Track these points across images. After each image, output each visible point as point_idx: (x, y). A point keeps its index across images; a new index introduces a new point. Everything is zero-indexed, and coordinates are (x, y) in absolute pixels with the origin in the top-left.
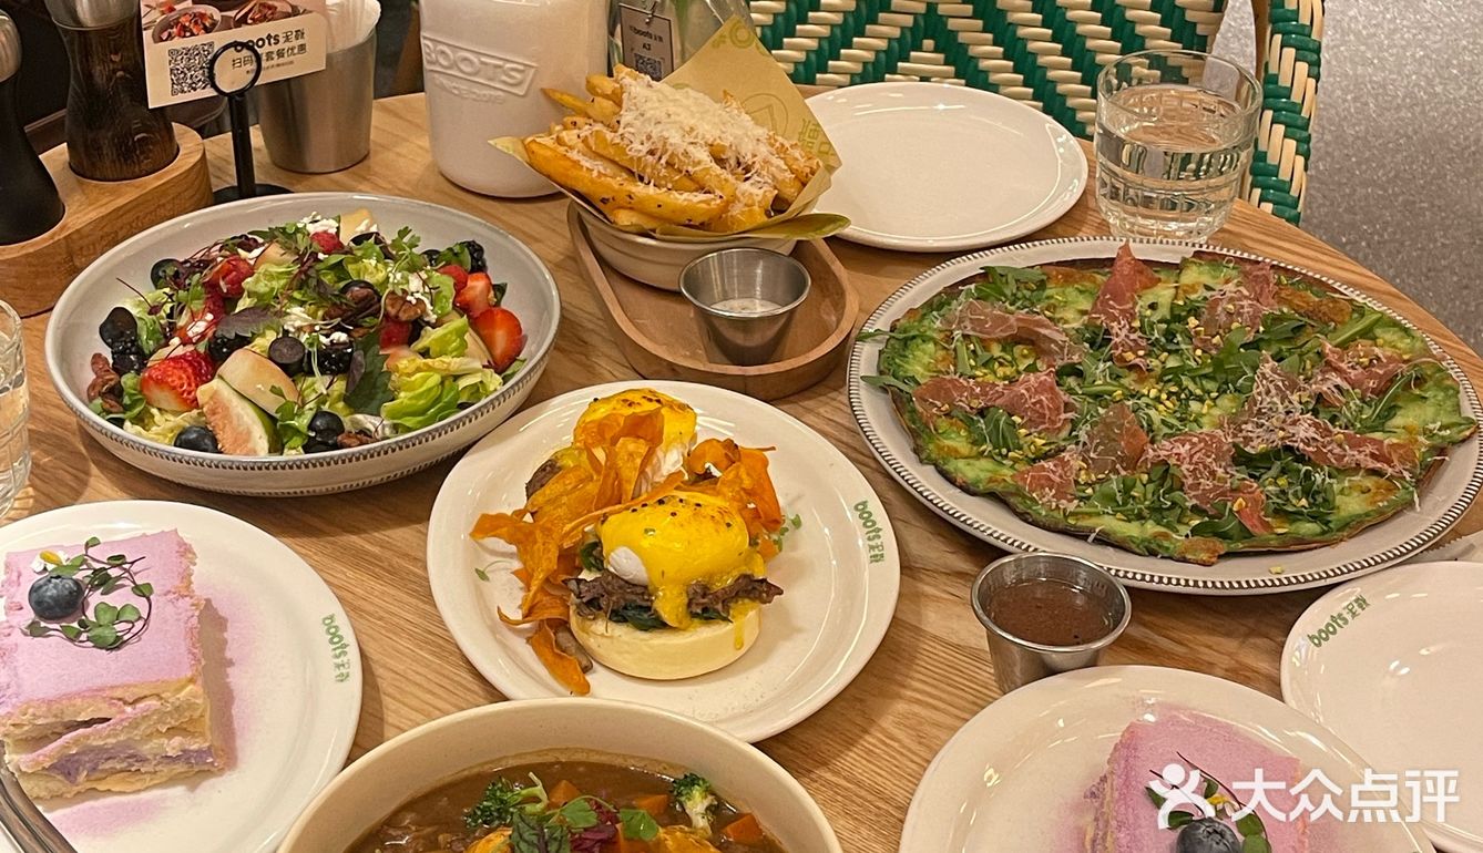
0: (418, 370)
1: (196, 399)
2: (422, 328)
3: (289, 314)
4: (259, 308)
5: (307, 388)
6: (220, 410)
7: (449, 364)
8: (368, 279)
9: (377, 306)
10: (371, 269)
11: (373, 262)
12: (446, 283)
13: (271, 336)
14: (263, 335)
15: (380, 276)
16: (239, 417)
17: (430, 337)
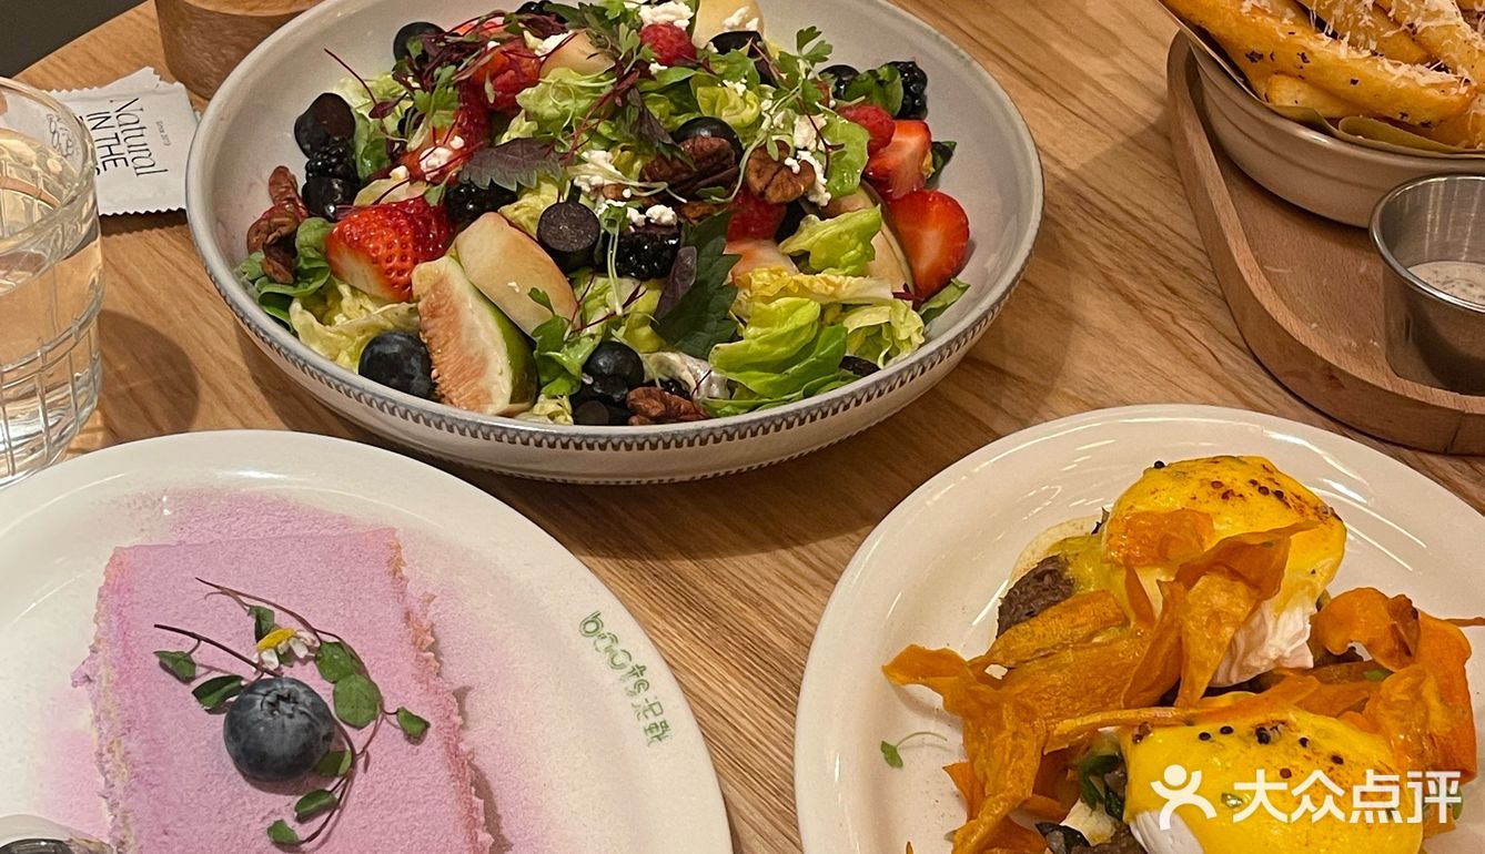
0: (785, 292)
1: (410, 284)
2: (804, 215)
3: (584, 161)
4: (538, 142)
5: (593, 297)
6: (443, 311)
7: (838, 286)
8: (727, 117)
9: (735, 169)
10: (734, 99)
11: (741, 88)
12: (856, 139)
13: (548, 196)
14: (536, 191)
15: (749, 114)
16: (473, 329)
17: (814, 234)
